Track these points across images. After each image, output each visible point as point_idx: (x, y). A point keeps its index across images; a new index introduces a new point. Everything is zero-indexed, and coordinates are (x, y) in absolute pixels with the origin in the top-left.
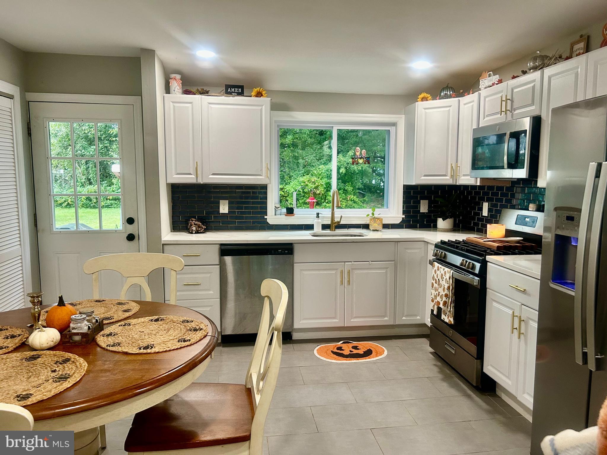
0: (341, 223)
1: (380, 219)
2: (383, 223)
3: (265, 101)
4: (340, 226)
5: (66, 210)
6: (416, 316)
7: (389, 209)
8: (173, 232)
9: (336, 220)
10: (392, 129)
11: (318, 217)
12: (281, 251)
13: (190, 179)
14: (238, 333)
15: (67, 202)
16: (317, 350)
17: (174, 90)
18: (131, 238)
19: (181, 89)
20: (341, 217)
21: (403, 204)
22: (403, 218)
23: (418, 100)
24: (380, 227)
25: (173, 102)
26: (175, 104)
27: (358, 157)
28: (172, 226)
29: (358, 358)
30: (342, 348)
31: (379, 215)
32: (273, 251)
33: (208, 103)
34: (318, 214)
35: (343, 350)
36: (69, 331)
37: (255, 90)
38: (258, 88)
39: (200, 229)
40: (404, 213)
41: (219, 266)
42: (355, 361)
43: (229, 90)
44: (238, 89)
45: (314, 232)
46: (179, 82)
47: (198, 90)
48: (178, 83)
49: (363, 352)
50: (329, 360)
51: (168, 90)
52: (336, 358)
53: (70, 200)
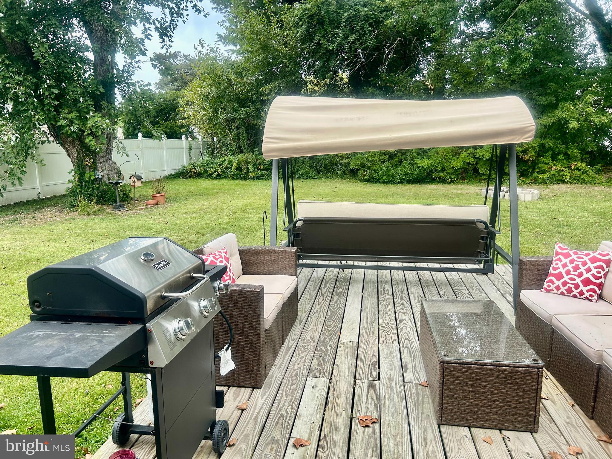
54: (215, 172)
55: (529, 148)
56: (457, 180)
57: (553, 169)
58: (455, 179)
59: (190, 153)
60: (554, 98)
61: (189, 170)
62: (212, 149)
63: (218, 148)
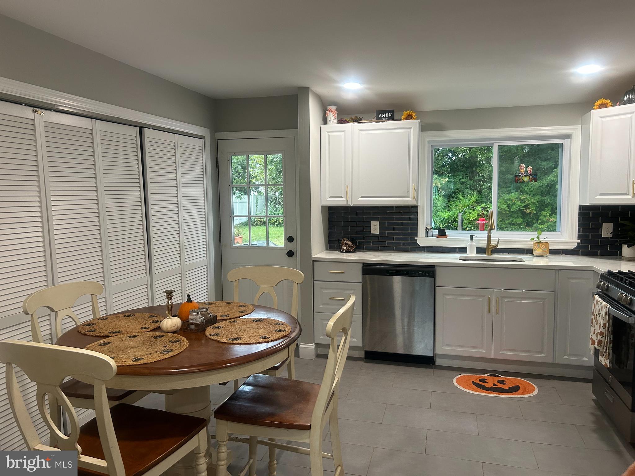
0: (499, 247)
1: (546, 244)
2: (550, 248)
3: (414, 123)
4: (496, 250)
5: (277, 229)
6: (583, 356)
7: (561, 233)
8: (329, 250)
9: (493, 243)
10: (566, 142)
11: (472, 240)
12: (421, 273)
13: (341, 202)
14: (379, 351)
15: (278, 222)
16: (458, 378)
17: (330, 121)
18: (290, 254)
19: (336, 119)
20: (499, 240)
21: (578, 227)
22: (578, 243)
23: (594, 107)
24: (545, 253)
25: (328, 132)
26: (329, 134)
27: (522, 175)
28: (328, 244)
29: (500, 393)
30: (486, 381)
31: (545, 239)
32: (413, 273)
33: (359, 130)
34: (472, 236)
35: (487, 382)
36: (188, 321)
37: (405, 114)
38: (408, 111)
39: (350, 248)
40: (579, 237)
41: (361, 284)
42: (495, 395)
43: (380, 116)
44: (389, 114)
45: (468, 255)
46: (334, 112)
47: (351, 118)
48: (334, 114)
49: (509, 387)
50: (466, 389)
51: (325, 121)
52: (474, 389)
53: (280, 219)
54: (277, 221)
55: (529, 204)
56: (474, 229)
57: (550, 221)
58: (473, 228)
59: (257, 205)
60: (553, 163)
61: (256, 220)
62: (275, 203)
63: (279, 201)
